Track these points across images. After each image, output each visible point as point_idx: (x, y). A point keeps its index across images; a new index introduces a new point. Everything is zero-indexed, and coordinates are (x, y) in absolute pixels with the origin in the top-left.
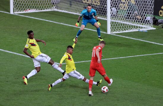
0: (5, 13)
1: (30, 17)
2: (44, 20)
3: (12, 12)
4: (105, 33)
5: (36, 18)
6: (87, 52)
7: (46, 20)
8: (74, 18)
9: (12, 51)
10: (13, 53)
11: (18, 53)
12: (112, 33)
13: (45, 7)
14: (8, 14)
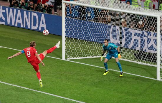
0: (57, 59)
1: (81, 63)
2: (95, 66)
3: (64, 58)
4: (155, 79)
5: (88, 64)
6: (137, 98)
7: (97, 66)
8: (125, 65)
9: (64, 97)
10: (65, 98)
11: (69, 98)
12: (161, 79)
13: (98, 53)
14: (60, 60)
